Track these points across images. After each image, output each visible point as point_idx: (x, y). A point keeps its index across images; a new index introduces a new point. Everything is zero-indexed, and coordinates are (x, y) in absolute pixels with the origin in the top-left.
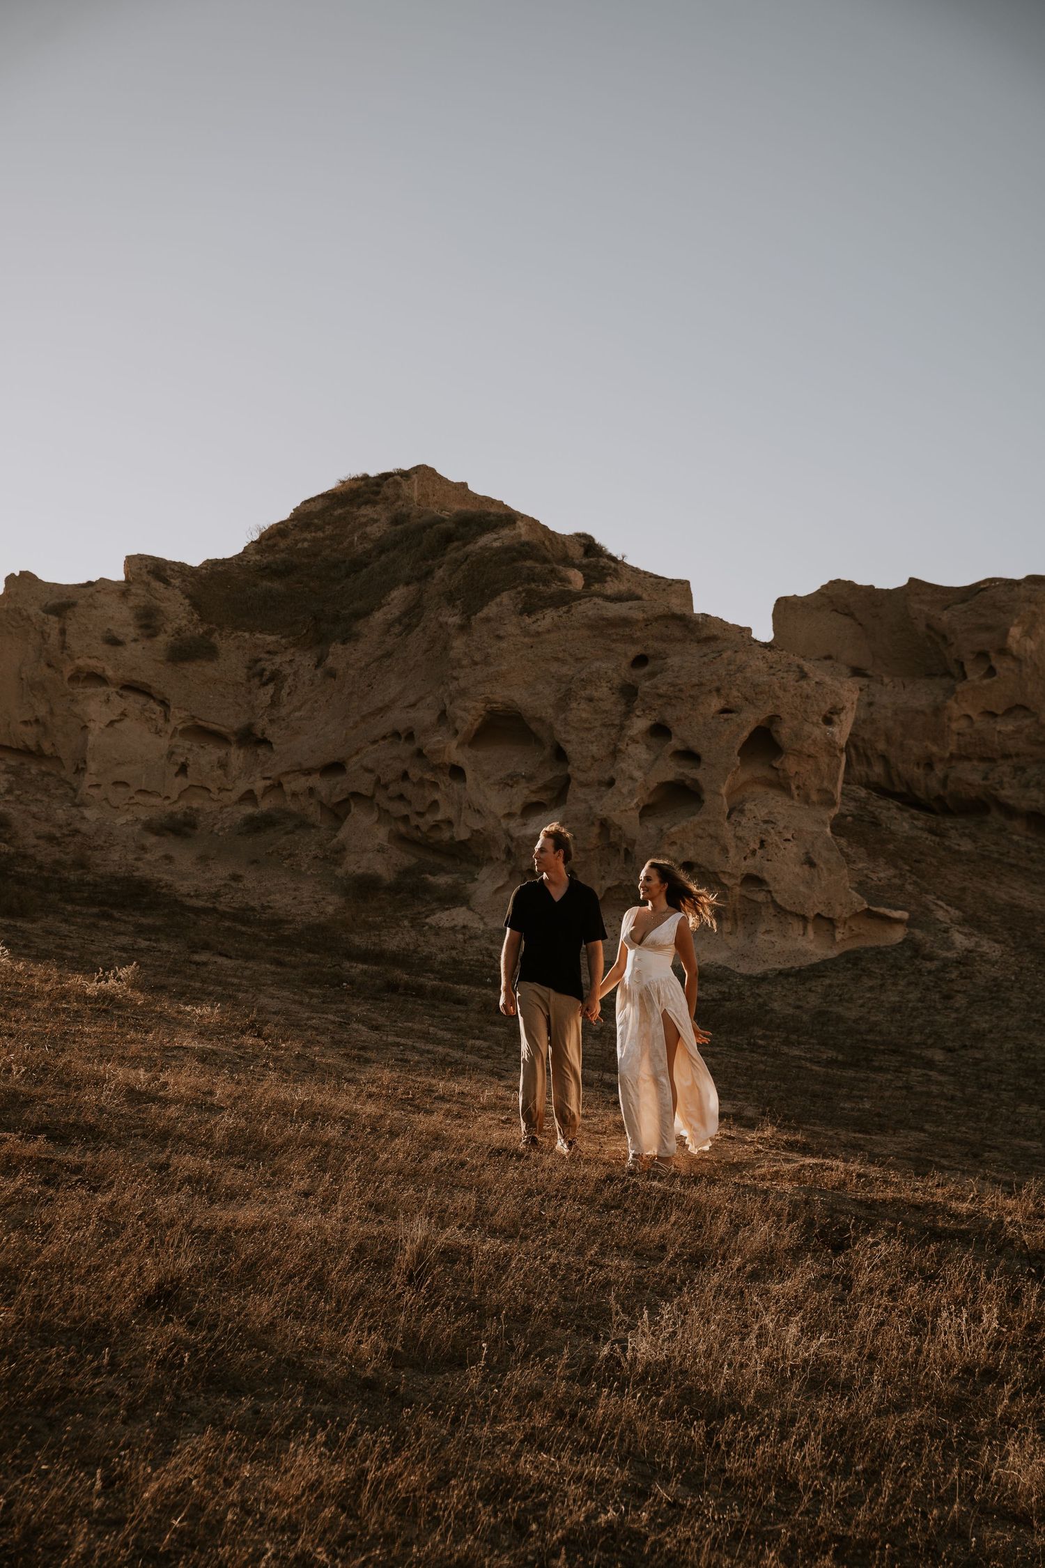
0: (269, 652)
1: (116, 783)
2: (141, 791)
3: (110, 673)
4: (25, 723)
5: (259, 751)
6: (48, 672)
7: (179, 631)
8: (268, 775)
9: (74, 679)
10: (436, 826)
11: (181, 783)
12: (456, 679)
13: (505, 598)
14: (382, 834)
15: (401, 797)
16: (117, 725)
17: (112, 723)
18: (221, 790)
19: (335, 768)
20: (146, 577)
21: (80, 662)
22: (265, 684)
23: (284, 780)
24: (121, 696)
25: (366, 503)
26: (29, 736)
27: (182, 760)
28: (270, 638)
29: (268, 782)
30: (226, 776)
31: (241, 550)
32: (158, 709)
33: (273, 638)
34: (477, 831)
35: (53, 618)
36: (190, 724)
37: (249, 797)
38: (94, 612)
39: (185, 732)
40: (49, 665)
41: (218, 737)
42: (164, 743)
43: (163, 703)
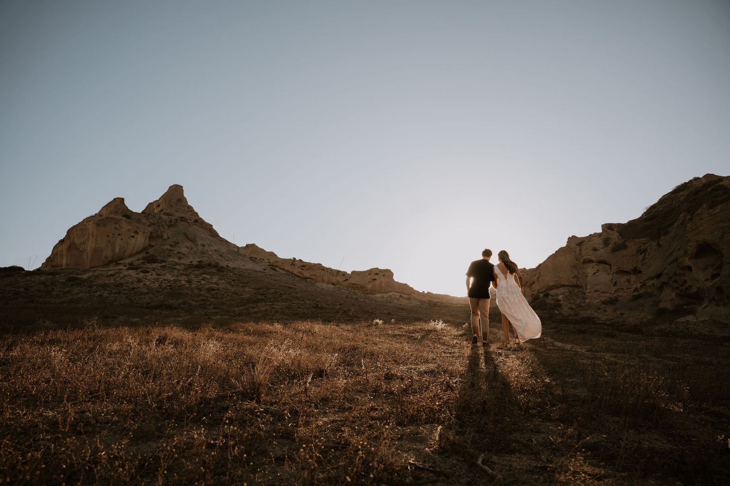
0: (644, 244)
1: (595, 291)
2: (602, 292)
3: (594, 259)
4: (573, 278)
5: (639, 275)
6: (577, 262)
7: (615, 243)
8: (641, 281)
9: (584, 262)
10: (687, 289)
11: (616, 288)
12: (687, 237)
13: (704, 206)
14: (673, 295)
15: (676, 281)
16: (596, 274)
17: (595, 273)
18: (627, 289)
19: (659, 276)
20: (606, 230)
21: (585, 257)
22: (641, 254)
23: (646, 282)
24: (597, 265)
25: (682, 191)
26: (574, 281)
27: (615, 281)
28: (644, 239)
29: (641, 284)
30: (629, 284)
31: (641, 216)
32: (608, 267)
33: (645, 239)
34: (698, 288)
35: (577, 246)
36: (618, 270)
37: (636, 290)
38: (590, 242)
39: (617, 273)
40: (577, 260)
41: (627, 273)
42: (610, 277)
43: (610, 265)
